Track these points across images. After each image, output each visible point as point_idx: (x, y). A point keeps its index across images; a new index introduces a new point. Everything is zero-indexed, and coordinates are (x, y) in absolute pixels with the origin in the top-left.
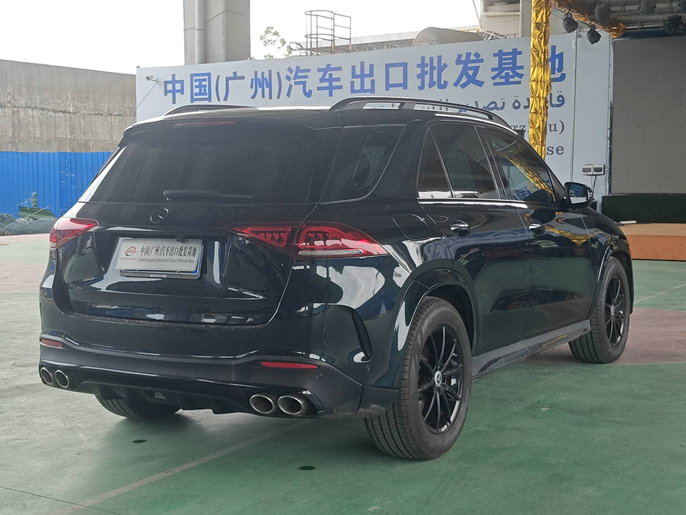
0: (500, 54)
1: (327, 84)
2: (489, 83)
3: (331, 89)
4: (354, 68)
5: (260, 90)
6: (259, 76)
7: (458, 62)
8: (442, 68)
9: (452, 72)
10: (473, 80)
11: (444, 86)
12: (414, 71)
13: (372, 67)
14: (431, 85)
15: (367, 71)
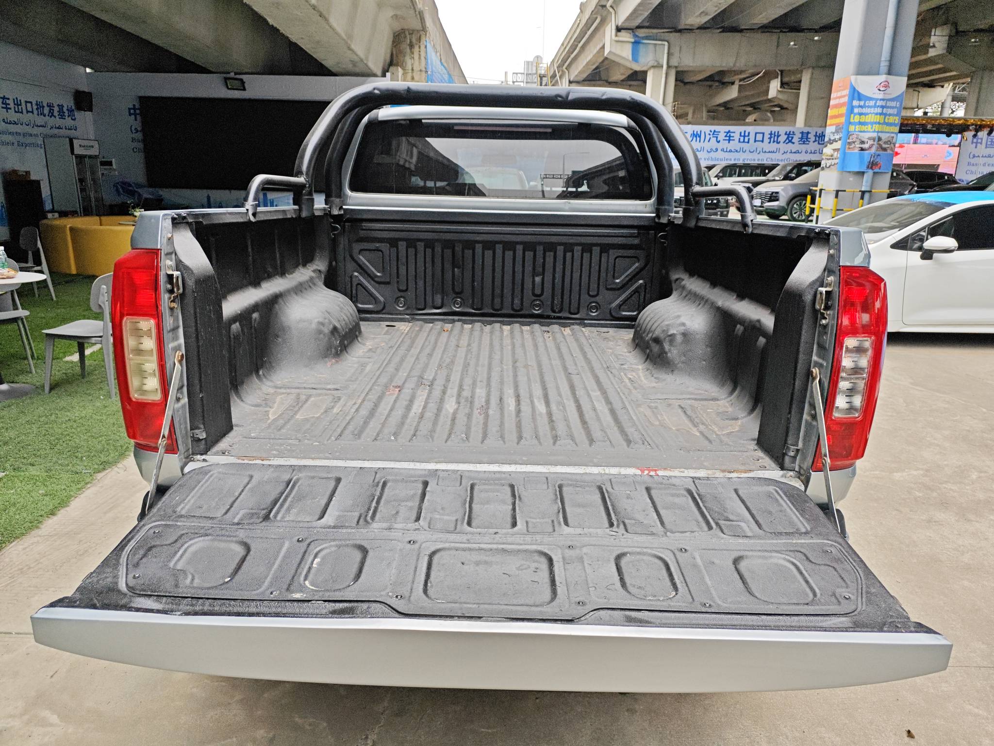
0: (802, 133)
1: (728, 138)
2: (797, 143)
3: (729, 140)
4: (741, 133)
5: (695, 138)
6: (695, 133)
7: (786, 134)
8: (778, 136)
9: (783, 138)
10: (790, 141)
11: (778, 143)
12: (767, 136)
13: (749, 133)
14: (774, 142)
15: (747, 134)
